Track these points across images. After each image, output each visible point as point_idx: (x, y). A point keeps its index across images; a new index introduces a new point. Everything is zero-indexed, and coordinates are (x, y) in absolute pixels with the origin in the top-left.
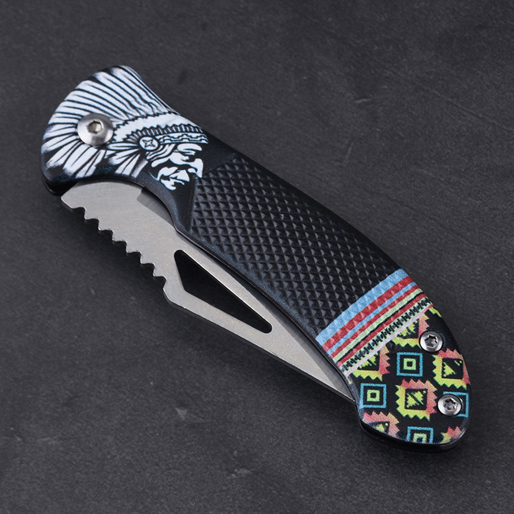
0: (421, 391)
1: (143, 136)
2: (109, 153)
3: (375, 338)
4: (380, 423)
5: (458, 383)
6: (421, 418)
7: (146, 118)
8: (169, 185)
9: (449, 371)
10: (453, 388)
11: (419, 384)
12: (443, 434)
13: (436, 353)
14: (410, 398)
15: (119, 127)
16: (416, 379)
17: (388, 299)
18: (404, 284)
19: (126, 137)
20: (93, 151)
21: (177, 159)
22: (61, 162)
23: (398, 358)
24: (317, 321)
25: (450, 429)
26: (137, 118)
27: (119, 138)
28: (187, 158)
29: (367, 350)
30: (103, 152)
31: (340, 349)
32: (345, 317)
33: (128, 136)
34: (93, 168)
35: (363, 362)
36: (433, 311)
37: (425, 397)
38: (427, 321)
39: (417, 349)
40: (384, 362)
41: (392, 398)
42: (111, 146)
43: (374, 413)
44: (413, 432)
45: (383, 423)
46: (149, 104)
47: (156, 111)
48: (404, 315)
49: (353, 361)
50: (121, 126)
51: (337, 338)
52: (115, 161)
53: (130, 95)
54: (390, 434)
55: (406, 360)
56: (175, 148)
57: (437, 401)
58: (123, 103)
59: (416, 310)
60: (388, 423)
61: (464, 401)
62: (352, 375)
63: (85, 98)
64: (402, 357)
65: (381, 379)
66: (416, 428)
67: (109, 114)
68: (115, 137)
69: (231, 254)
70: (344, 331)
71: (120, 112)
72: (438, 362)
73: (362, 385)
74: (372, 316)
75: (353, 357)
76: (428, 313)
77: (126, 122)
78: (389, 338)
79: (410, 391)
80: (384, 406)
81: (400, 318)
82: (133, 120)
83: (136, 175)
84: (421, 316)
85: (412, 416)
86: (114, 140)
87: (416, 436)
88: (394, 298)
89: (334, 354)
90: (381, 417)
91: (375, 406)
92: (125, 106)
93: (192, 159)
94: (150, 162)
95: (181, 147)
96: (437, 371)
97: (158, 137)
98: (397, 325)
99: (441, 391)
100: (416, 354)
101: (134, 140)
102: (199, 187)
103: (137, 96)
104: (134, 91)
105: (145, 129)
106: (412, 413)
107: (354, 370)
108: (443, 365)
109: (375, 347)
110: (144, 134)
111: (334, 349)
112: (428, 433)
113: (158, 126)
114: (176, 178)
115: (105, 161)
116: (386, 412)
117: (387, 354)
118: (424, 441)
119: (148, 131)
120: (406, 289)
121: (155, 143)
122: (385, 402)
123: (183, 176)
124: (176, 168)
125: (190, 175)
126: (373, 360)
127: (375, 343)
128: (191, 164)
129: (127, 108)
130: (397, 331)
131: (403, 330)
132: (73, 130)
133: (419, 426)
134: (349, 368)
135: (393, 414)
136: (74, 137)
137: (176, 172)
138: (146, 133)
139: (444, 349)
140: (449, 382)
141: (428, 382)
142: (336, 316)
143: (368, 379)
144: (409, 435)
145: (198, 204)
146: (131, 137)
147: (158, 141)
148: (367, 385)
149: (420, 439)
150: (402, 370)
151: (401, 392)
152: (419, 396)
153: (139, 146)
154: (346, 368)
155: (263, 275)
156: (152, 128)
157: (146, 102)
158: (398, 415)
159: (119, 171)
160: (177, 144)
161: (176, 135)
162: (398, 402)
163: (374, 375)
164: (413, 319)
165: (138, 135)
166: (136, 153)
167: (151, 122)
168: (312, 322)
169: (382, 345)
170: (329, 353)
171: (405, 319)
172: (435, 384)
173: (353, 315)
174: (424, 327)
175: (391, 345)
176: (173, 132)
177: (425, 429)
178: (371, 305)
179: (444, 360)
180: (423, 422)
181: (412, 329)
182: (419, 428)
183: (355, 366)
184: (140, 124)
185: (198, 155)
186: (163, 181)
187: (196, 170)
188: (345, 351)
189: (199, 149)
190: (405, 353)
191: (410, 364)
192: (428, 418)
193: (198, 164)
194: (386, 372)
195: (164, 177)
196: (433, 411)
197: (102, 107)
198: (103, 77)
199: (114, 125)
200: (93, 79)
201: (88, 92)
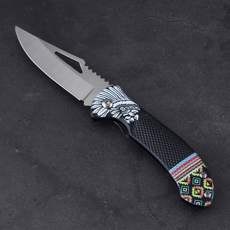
0: (199, 189)
1: (121, 107)
2: (111, 111)
3: (187, 173)
4: (186, 198)
5: (211, 188)
6: (199, 198)
7: (122, 101)
8: (128, 122)
9: (208, 184)
10: (209, 189)
11: (199, 187)
12: (205, 203)
13: (205, 179)
14: (196, 191)
16: (198, 186)
17: (191, 161)
18: (196, 157)
20: (106, 110)
21: (131, 114)
22: (96, 112)
23: (193, 179)
24: (170, 166)
25: (207, 202)
26: (120, 101)
27: (114, 107)
28: (134, 114)
29: (184, 176)
30: (109, 110)
31: (176, 175)
32: (178, 165)
33: (117, 106)
34: (106, 115)
35: (183, 179)
36: (204, 166)
37: (200, 191)
38: (202, 169)
39: (199, 177)
40: (189, 180)
41: (191, 191)
42: (112, 109)
43: (185, 195)
44: (196, 202)
45: (188, 198)
46: (124, 97)
47: (126, 100)
48: (196, 166)
49: (180, 179)
51: (175, 171)
52: (112, 113)
54: (189, 202)
55: (195, 180)
56: (131, 111)
57: (204, 193)
58: (116, 96)
59: (199, 165)
60: (189, 198)
61: (212, 194)
62: (179, 183)
63: (105, 94)
64: (194, 179)
65: (188, 185)
66: (197, 200)
67: (112, 99)
69: (145, 144)
70: (178, 169)
71: (115, 99)
72: (205, 181)
73: (182, 186)
74: (186, 166)
75: (180, 178)
76: (203, 166)
77: (116, 102)
78: (191, 173)
79: (196, 189)
80: (188, 193)
81: (194, 167)
82: (119, 102)
83: (118, 118)
84: (201, 167)
85: (196, 197)
87: (197, 203)
88: (193, 161)
89: (174, 176)
90: (187, 196)
91: (185, 193)
93: (135, 114)
94: (123, 114)
95: (132, 111)
96: (205, 184)
97: (126, 107)
98: (193, 169)
99: (205, 190)
100: (198, 178)
101: (119, 107)
102: (137, 123)
103: (120, 95)
104: (119, 93)
105: (122, 104)
106: (196, 196)
107: (180, 181)
108: (207, 182)
109: (186, 175)
111: (174, 175)
112: (201, 202)
113: (126, 104)
114: (130, 120)
115: (109, 113)
116: (188, 195)
117: (190, 178)
118: (199, 204)
120: (197, 159)
121: (125, 109)
122: (188, 192)
123: (132, 119)
124: (130, 117)
125: (135, 119)
126: (186, 179)
127: (186, 174)
128: (135, 116)
129: (117, 98)
130: (193, 171)
131: (195, 171)
132: (101, 103)
133: (198, 200)
134: (178, 181)
135: (191, 196)
136: (101, 105)
137: (130, 118)
139: (207, 177)
140: (208, 188)
141: (201, 187)
142: (176, 165)
143: (184, 185)
144: (195, 202)
145: (136, 128)
147: (126, 108)
148: (183, 186)
149: (198, 204)
150: (194, 183)
151: (193, 189)
152: (199, 191)
153: (120, 109)
154: (177, 181)
155: (154, 151)
156: (124, 104)
157: (123, 97)
158: (192, 196)
159: (113, 116)
160: (131, 110)
161: (131, 107)
162: (192, 192)
163: (185, 183)
164: (198, 168)
166: (119, 111)
167: (124, 103)
168: (168, 167)
169: (188, 175)
170: (173, 176)
171: (196, 167)
172: (204, 188)
173: (181, 165)
174: (201, 170)
175: (191, 175)
176: (130, 106)
177: (200, 201)
178: (186, 162)
179: (207, 181)
180: (199, 199)
181: (198, 171)
182: (198, 201)
183: (180, 180)
184: (120, 103)
185: (137, 113)
186: (126, 120)
187: (136, 118)
188: (177, 176)
189: (138, 112)
190: (195, 178)
191: (196, 181)
192: (201, 198)
193: (137, 116)
194: (189, 183)
195: (126, 119)
196: (203, 196)
197: (110, 97)
198: (110, 88)
199: (113, 102)
200: (108, 88)
201: (106, 92)
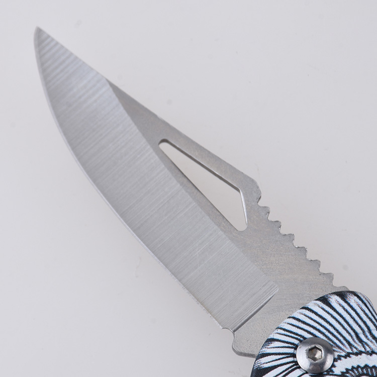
1: (363, 374)
7: (371, 355)
15: (340, 359)
19: (345, 371)
26: (360, 353)
27: (337, 370)
33: (347, 370)
50: (342, 358)
53: (360, 326)
58: (349, 334)
63: (312, 319)
67: (333, 342)
68: (333, 369)
71: (344, 342)
77: (348, 355)
82: (357, 354)
86: (332, 371)
92: (352, 337)
103: (366, 329)
104: (365, 323)
105: (366, 366)
110: (365, 372)
119: (369, 370)
129: (353, 340)
132: (291, 351)
136: (291, 359)
138: (367, 371)
146: (351, 372)
156: (374, 367)
165: (358, 372)
184: (363, 360)
197: (327, 333)
198: (335, 300)
199: (336, 354)
200: (324, 300)
201: (316, 314)
